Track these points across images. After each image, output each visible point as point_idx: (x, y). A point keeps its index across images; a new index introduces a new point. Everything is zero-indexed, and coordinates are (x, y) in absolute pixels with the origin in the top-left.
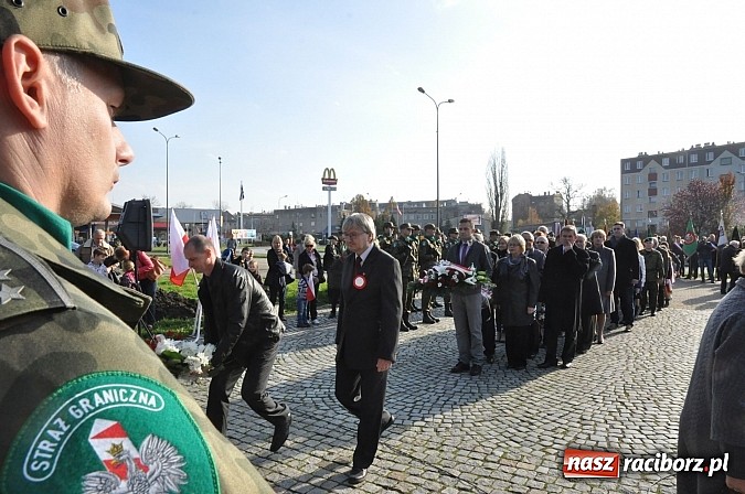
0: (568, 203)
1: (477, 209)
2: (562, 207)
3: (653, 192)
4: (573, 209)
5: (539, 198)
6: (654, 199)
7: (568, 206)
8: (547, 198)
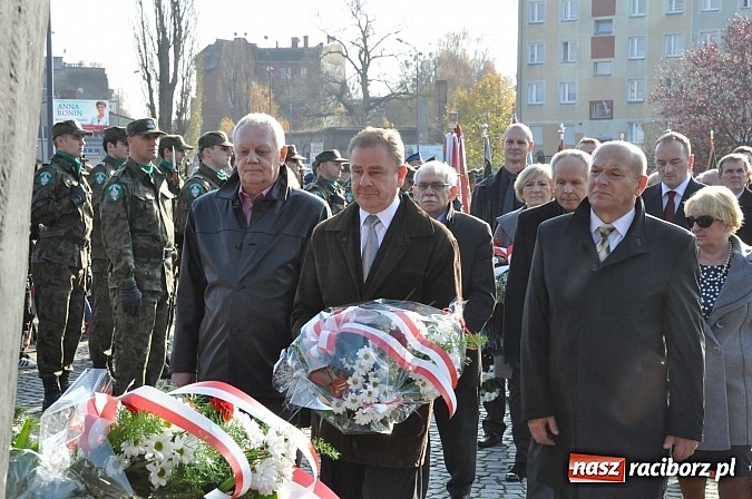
0: (364, 75)
1: (92, 82)
2: (344, 84)
3: (603, 47)
4: (378, 90)
5: (277, 55)
6: (606, 66)
7: (365, 82)
8: (300, 57)
